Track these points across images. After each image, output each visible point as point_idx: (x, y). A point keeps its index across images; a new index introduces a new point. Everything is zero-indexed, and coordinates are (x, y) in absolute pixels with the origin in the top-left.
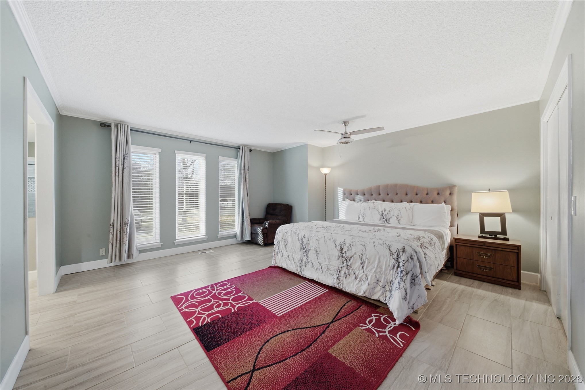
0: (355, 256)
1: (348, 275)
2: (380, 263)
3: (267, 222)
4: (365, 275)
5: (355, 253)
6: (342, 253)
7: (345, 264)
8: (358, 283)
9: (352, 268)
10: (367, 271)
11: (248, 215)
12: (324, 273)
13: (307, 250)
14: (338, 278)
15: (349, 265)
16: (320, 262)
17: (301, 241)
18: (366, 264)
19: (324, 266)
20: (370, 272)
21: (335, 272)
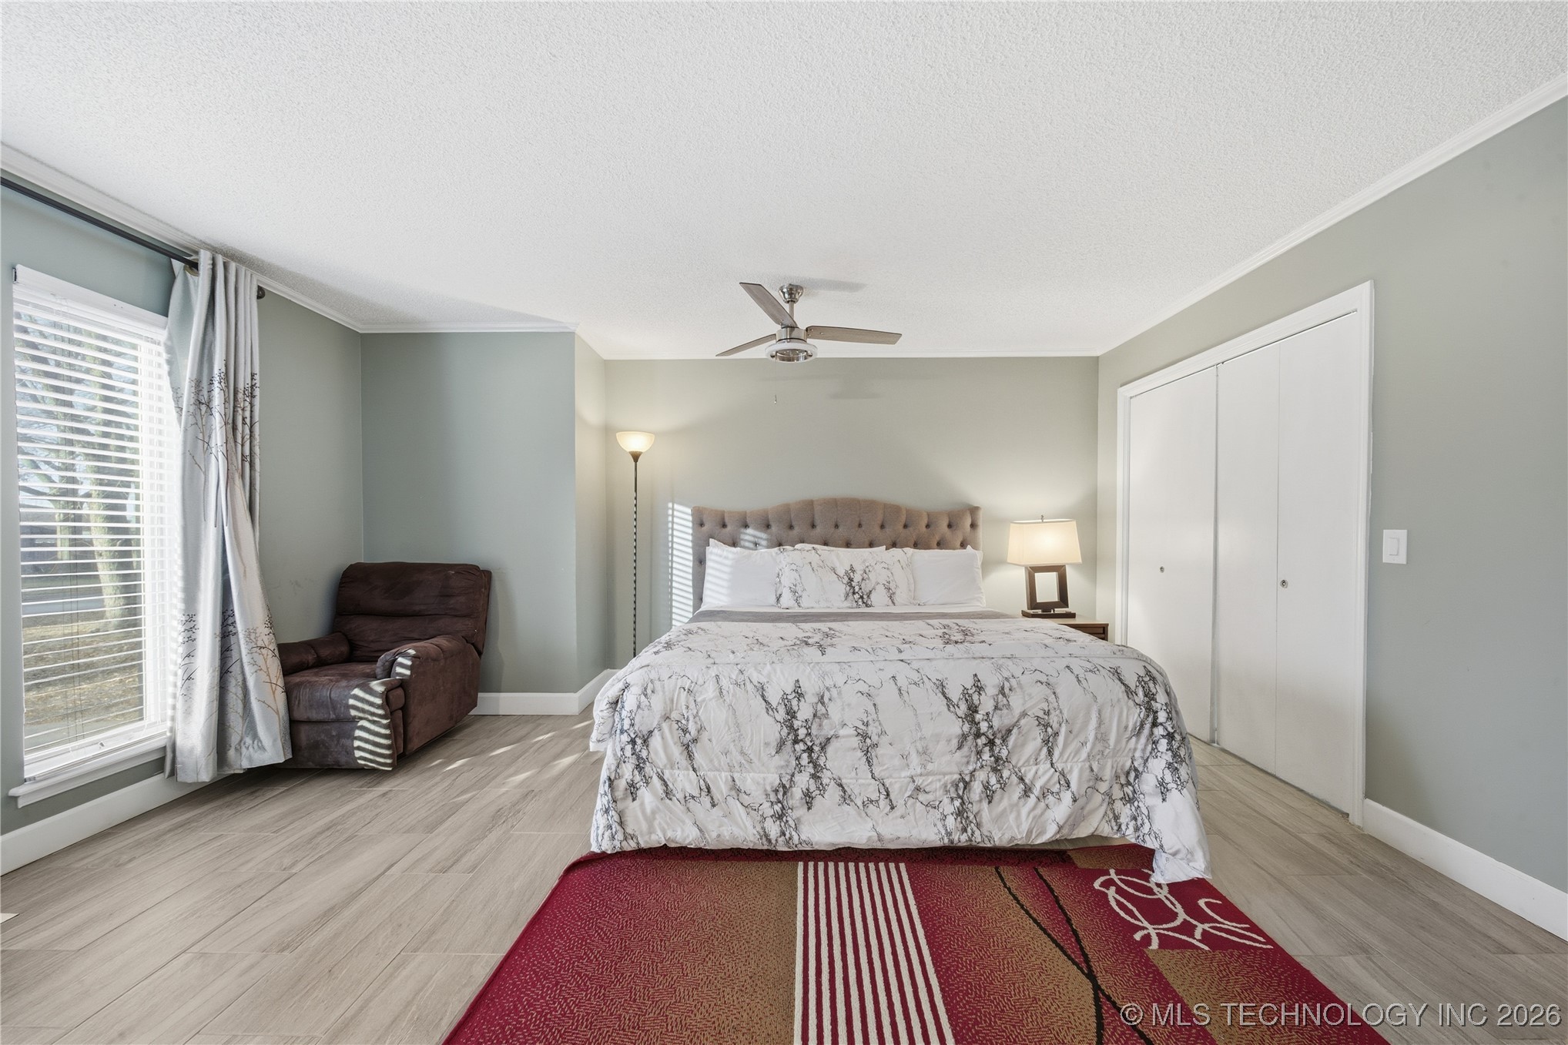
0: (1023, 722)
1: (999, 791)
2: (1102, 726)
3: (405, 655)
4: (1058, 774)
5: (1024, 714)
6: (974, 723)
7: (986, 756)
8: (1036, 805)
9: (1014, 762)
10: (1065, 760)
11: (267, 631)
12: (899, 811)
13: (817, 742)
14: (960, 813)
15: (1004, 753)
16: (883, 774)
17: (782, 710)
18: (1061, 739)
19: (897, 786)
20: (1076, 759)
21: (947, 791)
